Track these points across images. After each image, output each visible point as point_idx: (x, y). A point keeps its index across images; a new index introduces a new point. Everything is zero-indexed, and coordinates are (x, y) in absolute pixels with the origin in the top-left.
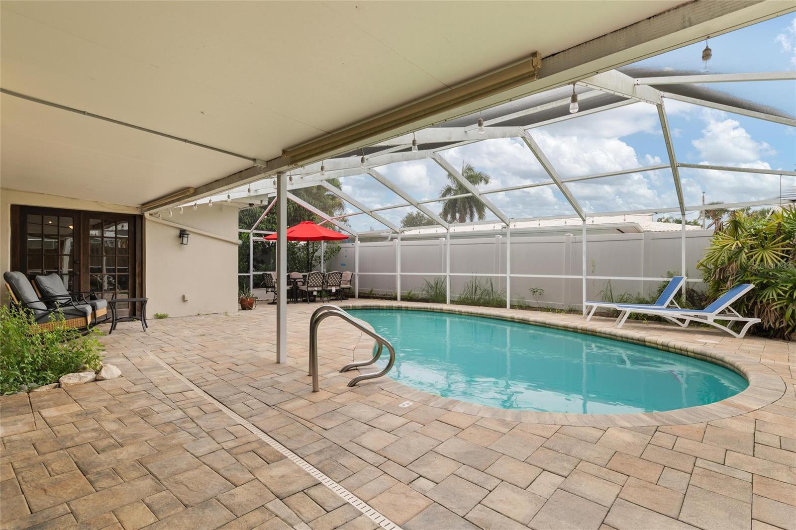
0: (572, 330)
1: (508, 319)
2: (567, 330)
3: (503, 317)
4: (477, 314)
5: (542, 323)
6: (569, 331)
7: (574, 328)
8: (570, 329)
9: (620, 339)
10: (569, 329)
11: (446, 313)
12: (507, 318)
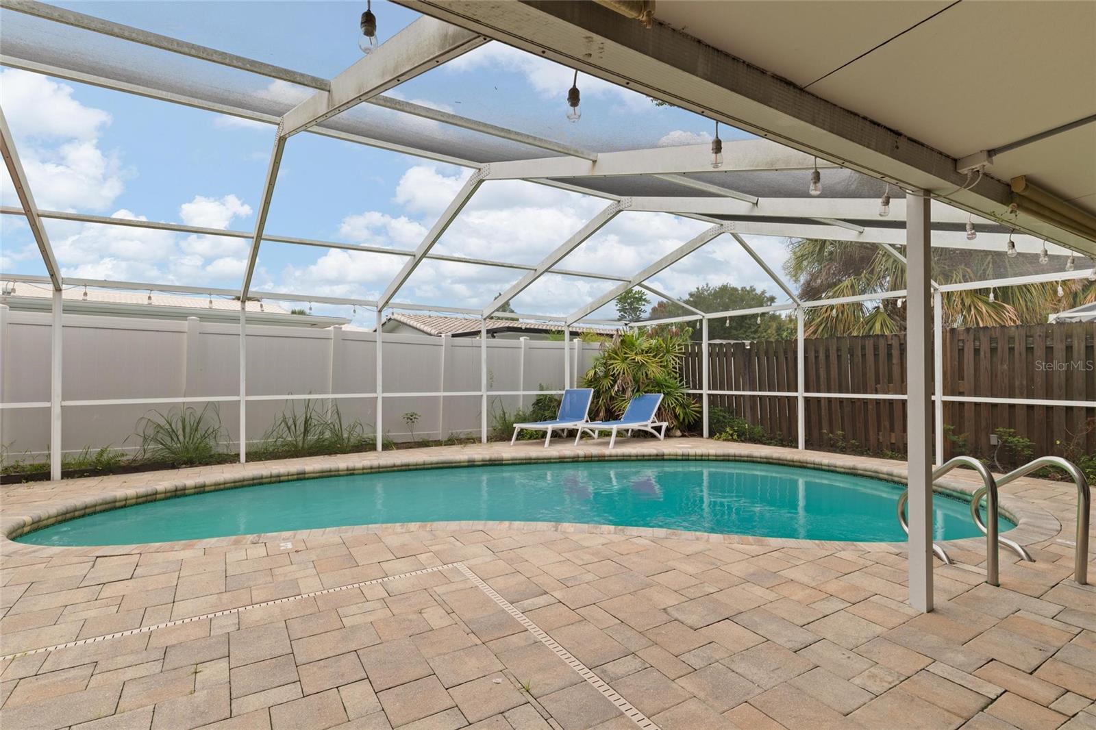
0: (571, 460)
1: (462, 464)
2: (564, 462)
3: (452, 463)
4: (394, 466)
5: (526, 459)
6: (567, 462)
7: (574, 458)
8: (568, 460)
9: (635, 458)
10: (565, 460)
11: (314, 478)
12: (460, 462)
